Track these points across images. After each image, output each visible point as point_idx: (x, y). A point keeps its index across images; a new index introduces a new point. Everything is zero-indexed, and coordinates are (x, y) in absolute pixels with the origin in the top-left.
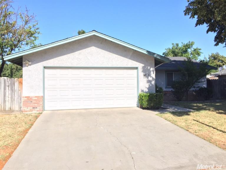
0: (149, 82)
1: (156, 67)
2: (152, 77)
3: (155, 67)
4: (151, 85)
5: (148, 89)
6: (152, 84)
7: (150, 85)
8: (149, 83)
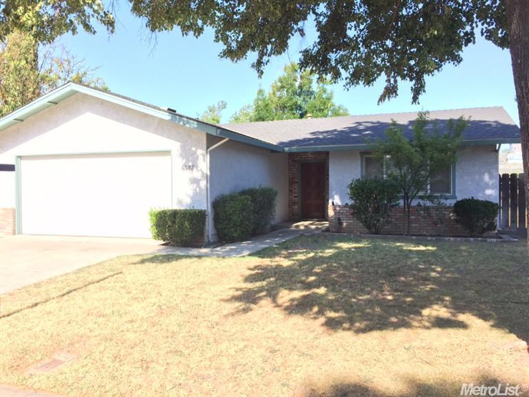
0: (195, 181)
1: (210, 149)
2: (201, 170)
3: (208, 148)
4: (198, 190)
5: (192, 198)
6: (200, 188)
7: (196, 190)
8: (195, 185)
